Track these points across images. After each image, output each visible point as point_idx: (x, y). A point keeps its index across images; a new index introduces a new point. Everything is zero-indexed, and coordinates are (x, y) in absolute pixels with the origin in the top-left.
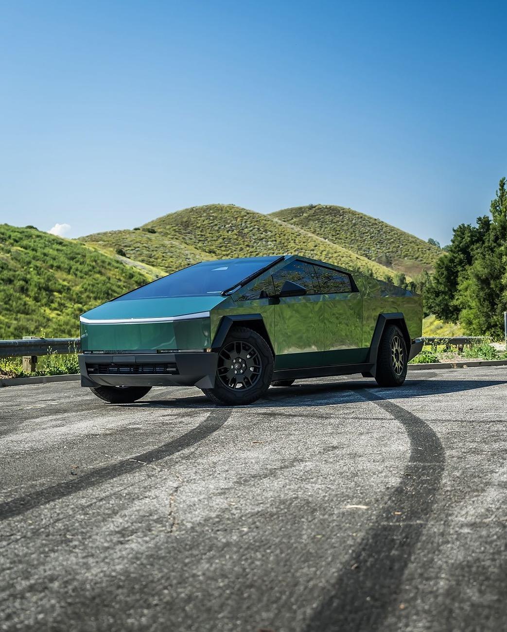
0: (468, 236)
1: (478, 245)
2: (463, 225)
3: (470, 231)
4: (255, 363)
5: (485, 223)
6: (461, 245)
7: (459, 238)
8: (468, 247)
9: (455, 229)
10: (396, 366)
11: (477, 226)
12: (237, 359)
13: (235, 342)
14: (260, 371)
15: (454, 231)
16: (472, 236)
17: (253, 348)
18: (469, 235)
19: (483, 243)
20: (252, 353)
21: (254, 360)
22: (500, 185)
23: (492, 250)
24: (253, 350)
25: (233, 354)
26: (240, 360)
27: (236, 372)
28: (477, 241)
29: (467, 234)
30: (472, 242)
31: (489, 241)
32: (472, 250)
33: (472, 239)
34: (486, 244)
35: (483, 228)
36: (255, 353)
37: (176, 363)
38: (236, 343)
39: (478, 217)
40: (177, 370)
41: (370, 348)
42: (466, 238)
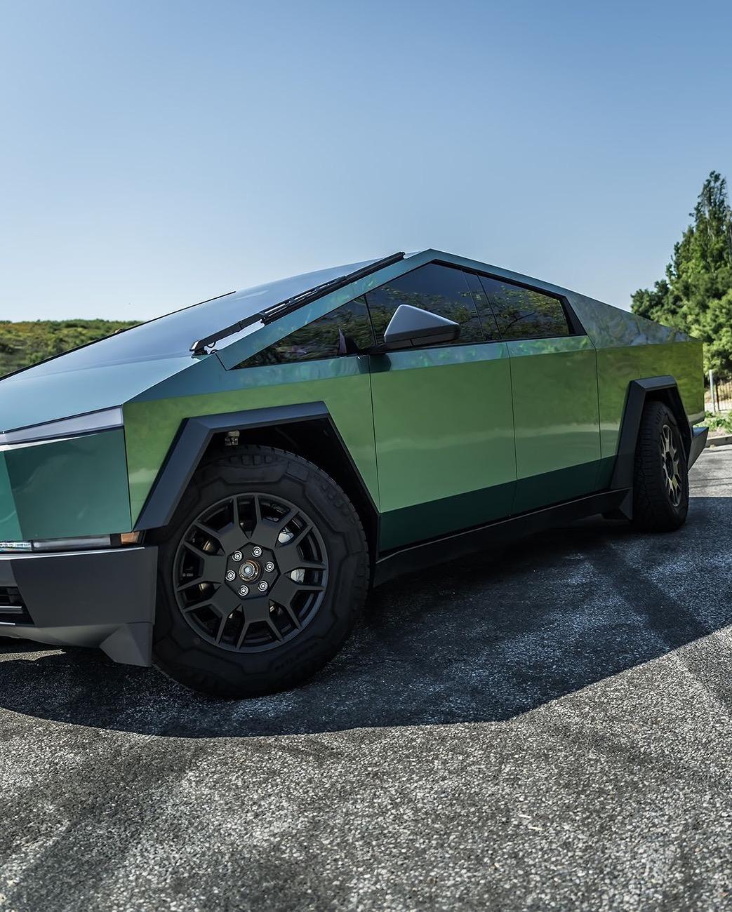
0: (647, 301)
1: (657, 308)
2: (640, 290)
3: (649, 296)
4: (308, 556)
5: (663, 287)
6: (640, 309)
7: (638, 303)
8: (647, 311)
9: (633, 295)
10: (671, 487)
11: (655, 290)
12: (247, 548)
13: (234, 498)
14: (324, 582)
15: (632, 297)
16: (650, 300)
17: (295, 510)
18: (648, 299)
19: (663, 306)
20: (297, 524)
21: (304, 545)
22: (675, 249)
23: (674, 312)
24: (297, 516)
25: (231, 536)
26: (258, 552)
27: (244, 591)
28: (656, 305)
29: (646, 299)
30: (651, 307)
31: (668, 304)
32: (652, 313)
33: (651, 303)
34: (666, 307)
35: (661, 291)
36: (305, 525)
37: (17, 588)
38: (239, 500)
39: (655, 281)
40: (24, 608)
41: (617, 456)
42: (645, 301)
